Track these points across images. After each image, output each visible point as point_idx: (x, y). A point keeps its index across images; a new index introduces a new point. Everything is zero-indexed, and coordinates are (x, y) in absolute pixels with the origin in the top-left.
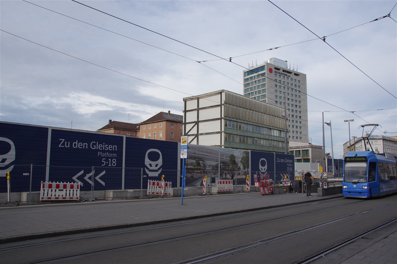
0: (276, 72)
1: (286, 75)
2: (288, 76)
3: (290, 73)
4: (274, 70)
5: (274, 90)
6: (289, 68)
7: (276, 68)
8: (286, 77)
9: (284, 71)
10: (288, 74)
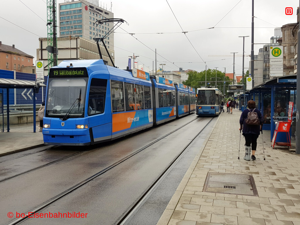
0: (90, 9)
1: (98, 13)
2: (100, 14)
3: (101, 11)
4: (89, 8)
5: (89, 27)
6: (100, 6)
7: (91, 7)
8: (98, 15)
9: (96, 9)
10: (100, 13)
